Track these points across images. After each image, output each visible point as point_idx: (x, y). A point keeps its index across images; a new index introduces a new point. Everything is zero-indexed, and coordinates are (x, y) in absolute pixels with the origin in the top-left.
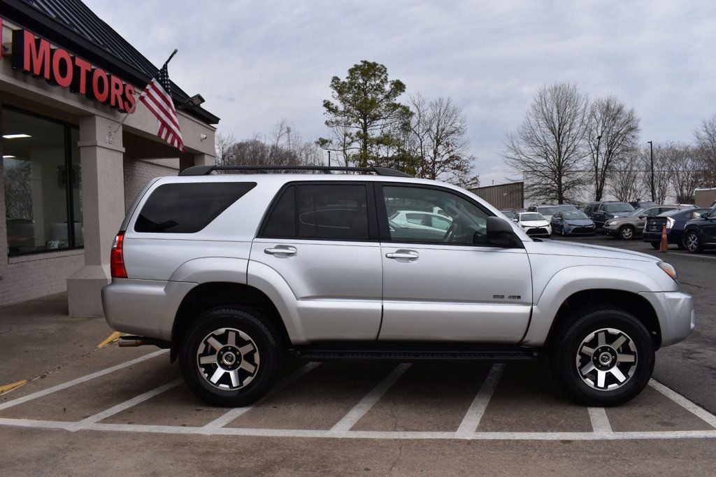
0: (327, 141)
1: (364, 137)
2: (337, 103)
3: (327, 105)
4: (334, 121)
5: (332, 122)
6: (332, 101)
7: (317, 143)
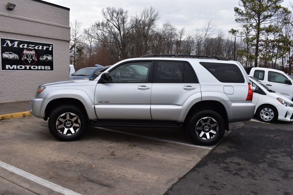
0: (235, 31)
1: (258, 28)
2: (242, 9)
3: (237, 10)
4: (240, 19)
5: (239, 20)
6: (240, 8)
7: (230, 32)
